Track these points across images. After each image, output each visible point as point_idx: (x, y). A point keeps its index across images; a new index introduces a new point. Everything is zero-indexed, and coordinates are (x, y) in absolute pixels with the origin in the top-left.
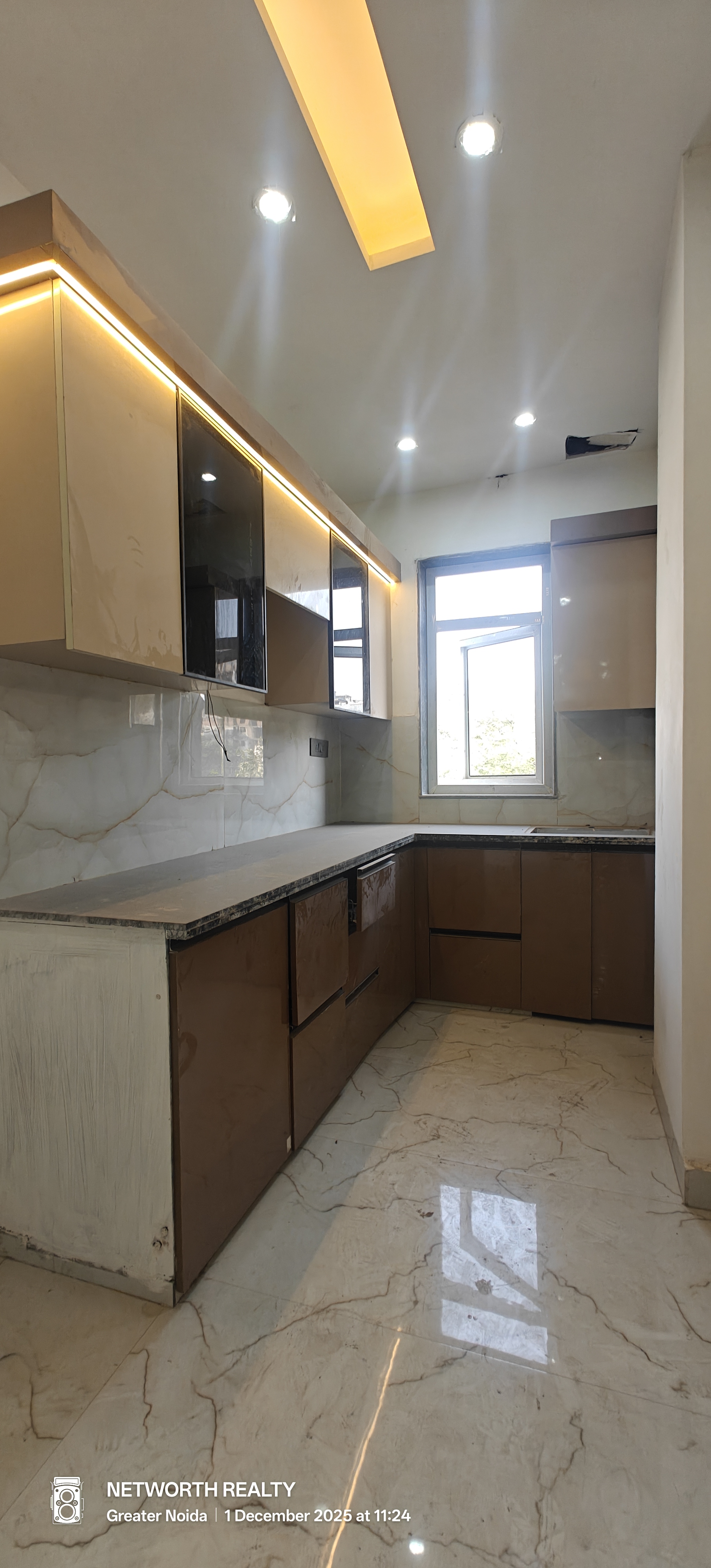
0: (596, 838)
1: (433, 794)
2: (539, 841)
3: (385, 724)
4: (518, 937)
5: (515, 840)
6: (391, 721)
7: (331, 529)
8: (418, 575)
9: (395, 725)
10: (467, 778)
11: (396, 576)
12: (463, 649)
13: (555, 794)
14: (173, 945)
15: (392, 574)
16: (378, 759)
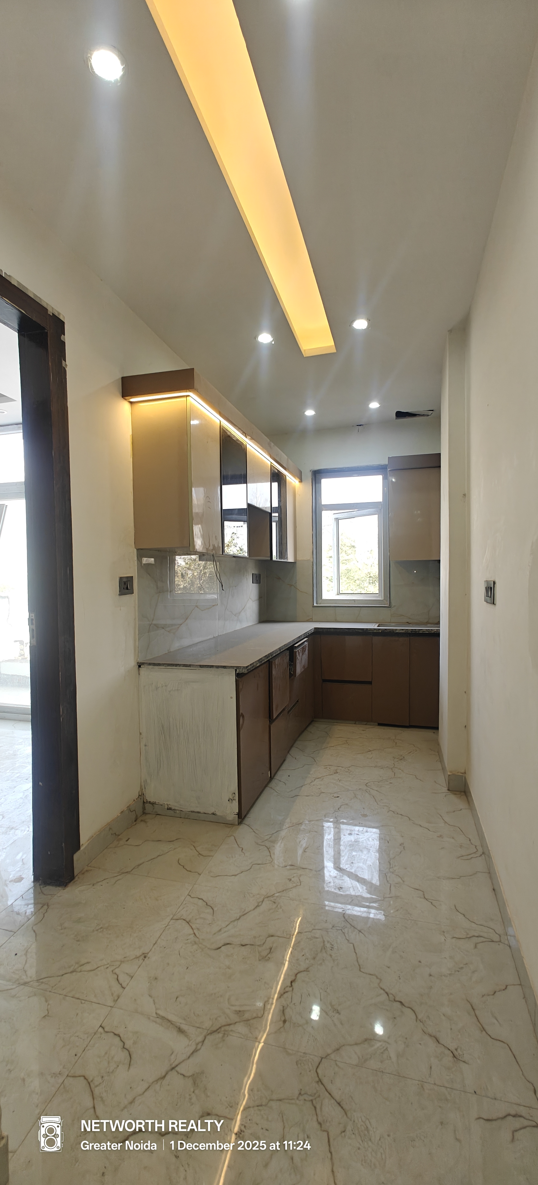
0: (412, 630)
1: (320, 604)
2: (381, 632)
3: (293, 564)
4: (370, 683)
5: (369, 631)
6: (296, 562)
7: (271, 463)
8: (312, 479)
9: (298, 564)
10: (338, 595)
11: (300, 479)
12: (336, 519)
13: (389, 605)
14: (238, 675)
15: (297, 478)
16: (288, 585)
